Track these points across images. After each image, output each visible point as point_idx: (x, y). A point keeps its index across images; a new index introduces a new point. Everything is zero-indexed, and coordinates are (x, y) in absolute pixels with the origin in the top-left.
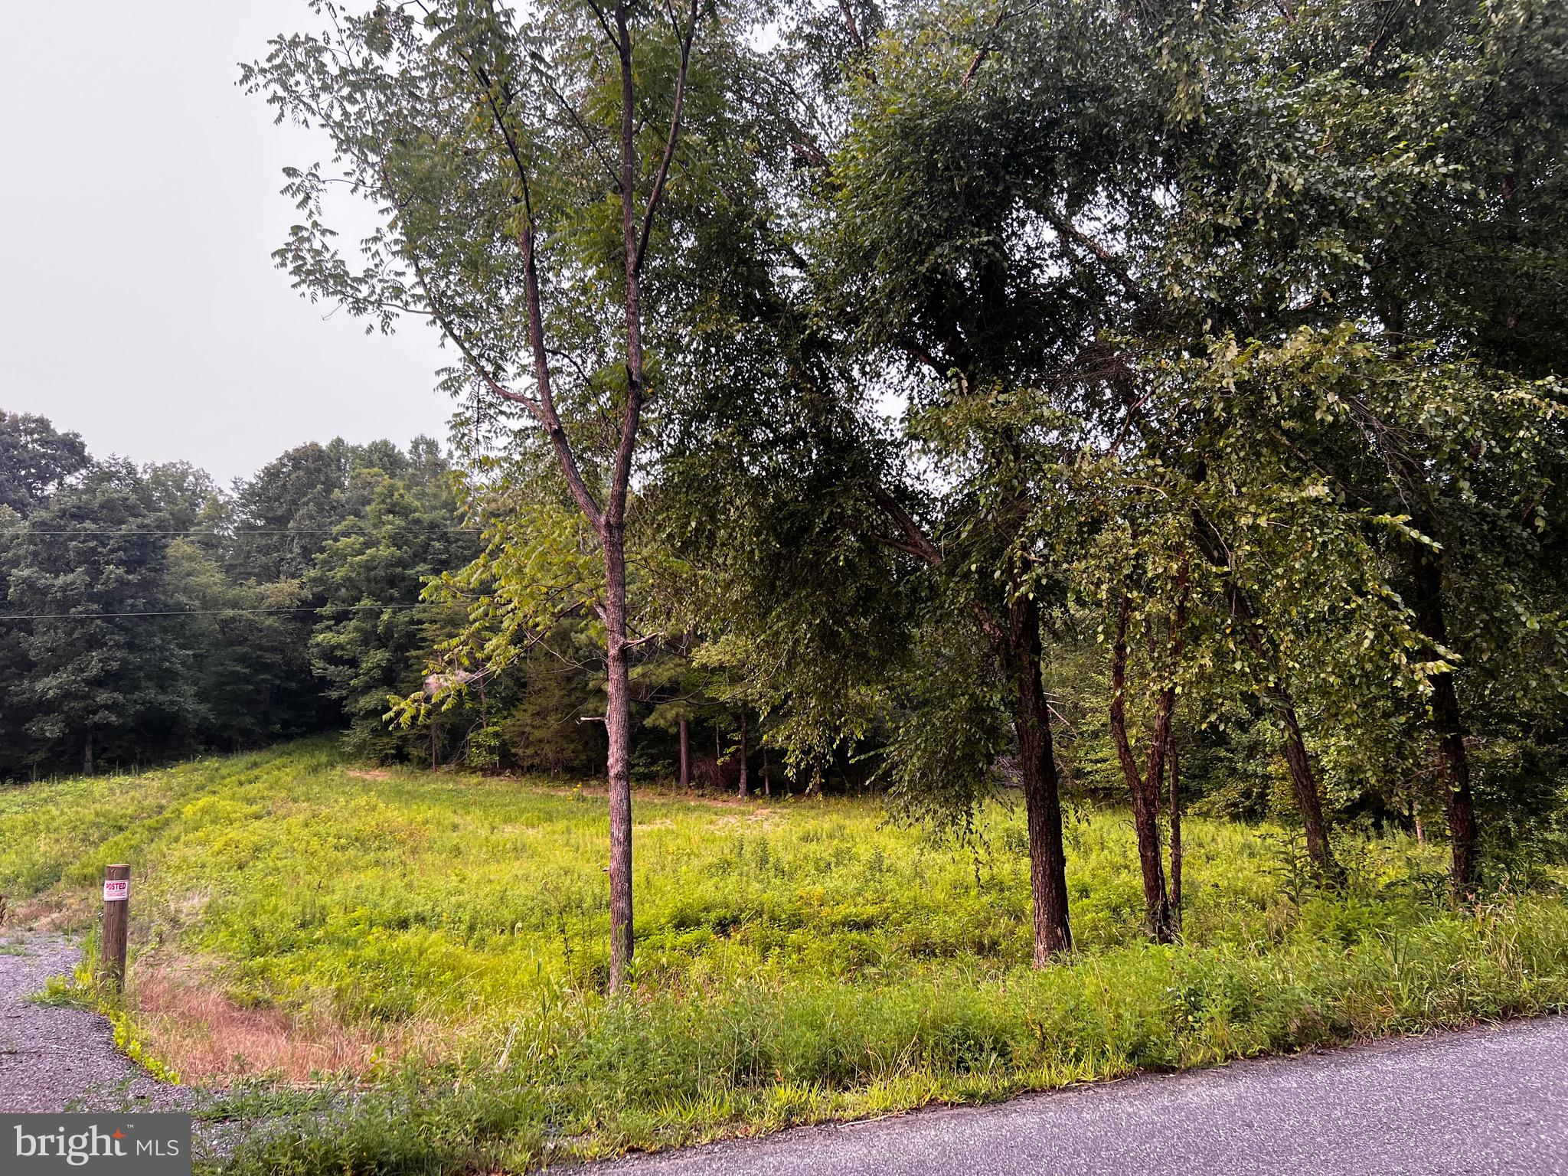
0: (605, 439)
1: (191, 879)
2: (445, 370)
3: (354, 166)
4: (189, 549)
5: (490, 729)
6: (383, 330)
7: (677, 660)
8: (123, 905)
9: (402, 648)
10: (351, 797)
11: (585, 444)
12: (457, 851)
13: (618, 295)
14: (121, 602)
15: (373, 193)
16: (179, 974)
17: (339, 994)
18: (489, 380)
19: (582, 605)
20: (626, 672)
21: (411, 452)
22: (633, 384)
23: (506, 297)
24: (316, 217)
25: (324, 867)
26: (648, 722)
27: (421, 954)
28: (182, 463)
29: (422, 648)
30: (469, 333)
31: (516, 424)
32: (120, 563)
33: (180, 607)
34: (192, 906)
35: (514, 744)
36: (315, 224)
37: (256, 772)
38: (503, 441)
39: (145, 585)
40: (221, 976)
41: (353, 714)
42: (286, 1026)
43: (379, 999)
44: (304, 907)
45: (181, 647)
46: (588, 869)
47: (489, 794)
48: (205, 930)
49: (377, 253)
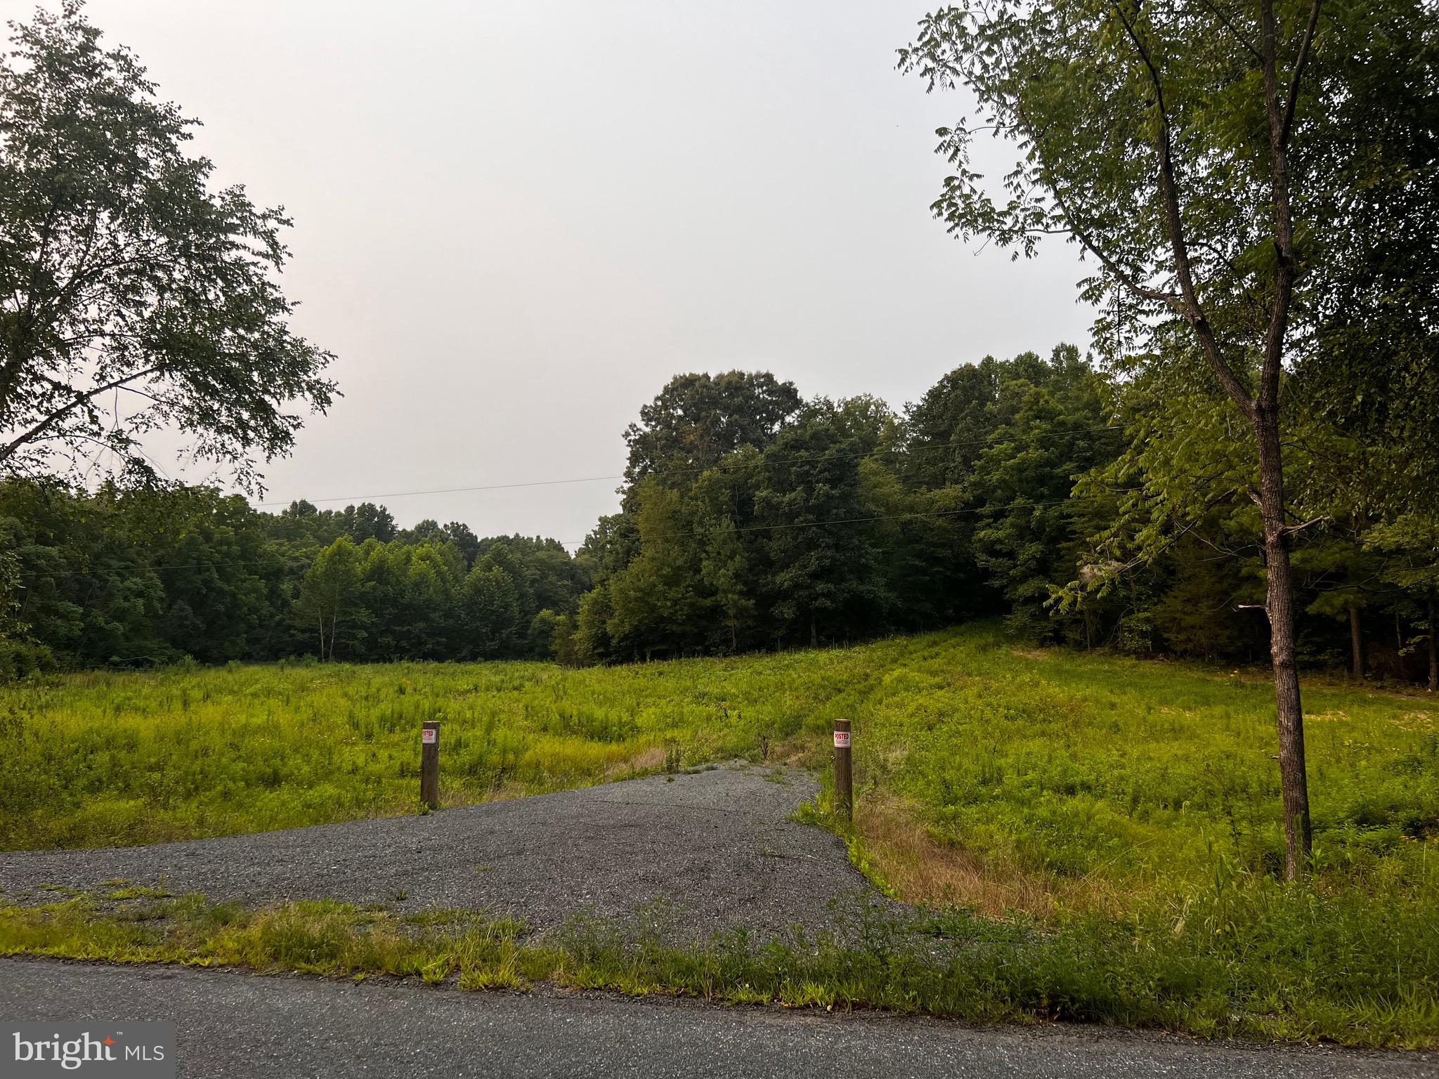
0: (1251, 321)
1: (893, 735)
2: (1086, 281)
3: (994, 112)
4: (874, 466)
5: (1142, 615)
6: (1027, 254)
7: (1344, 544)
8: (847, 751)
9: (1053, 540)
10: (1016, 674)
11: (1229, 330)
12: (1115, 728)
13: (1260, 171)
14: (829, 511)
15: (1012, 131)
16: (891, 811)
17: (1019, 845)
18: (1129, 283)
19: (1235, 492)
20: (1287, 559)
21: (1053, 360)
22: (1282, 261)
23: (1140, 198)
24: (964, 166)
25: (997, 734)
26: (1311, 609)
27: (1089, 819)
28: (866, 396)
29: (1072, 540)
30: (1107, 242)
31: (1155, 321)
32: (827, 481)
33: (870, 515)
34: (896, 756)
35: (1167, 630)
36: (964, 172)
37: (936, 649)
38: (1143, 339)
39: (845, 497)
40: (921, 817)
41: (1014, 601)
42: (978, 867)
43: (1053, 854)
44: (984, 766)
45: (874, 546)
46: (1250, 754)
47: (1143, 676)
48: (907, 778)
49: (1019, 185)
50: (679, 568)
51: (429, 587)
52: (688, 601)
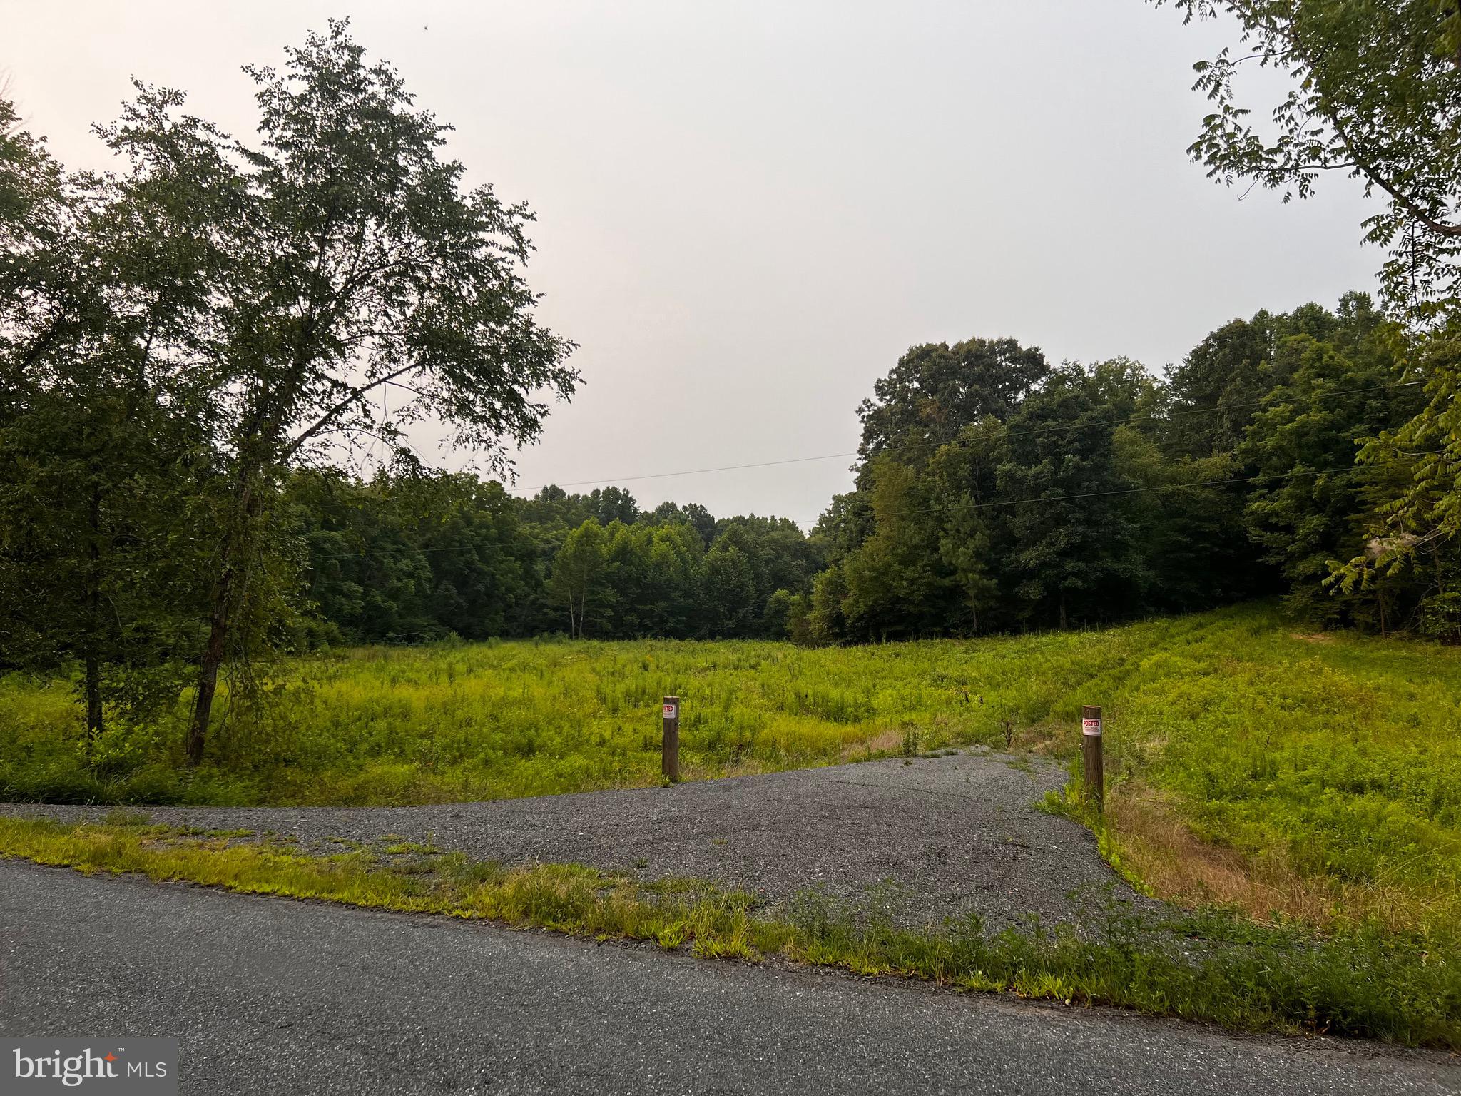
1: (1151, 723)
2: (1372, 219)
3: (1263, 38)
4: (1131, 434)
5: (1448, 595)
6: (1302, 195)
8: (1098, 739)
9: (1340, 512)
10: (1294, 659)
12: (1415, 721)
14: (1079, 484)
15: (1284, 58)
16: (1147, 804)
17: (1295, 846)
18: (1425, 219)
21: (1339, 311)
24: (1227, 102)
25: (1271, 725)
27: (1379, 821)
28: (1121, 359)
29: (1362, 511)
30: (1399, 174)
32: (1077, 452)
33: (1126, 487)
34: (1154, 746)
36: (1227, 109)
37: (1202, 632)
39: (1098, 469)
40: (1181, 811)
41: (1292, 580)
42: (1245, 867)
43: (1336, 857)
44: (1255, 760)
45: (1130, 520)
47: (1450, 663)
48: (1167, 770)
49: (1291, 117)
50: (916, 547)
51: (669, 567)
52: (926, 580)
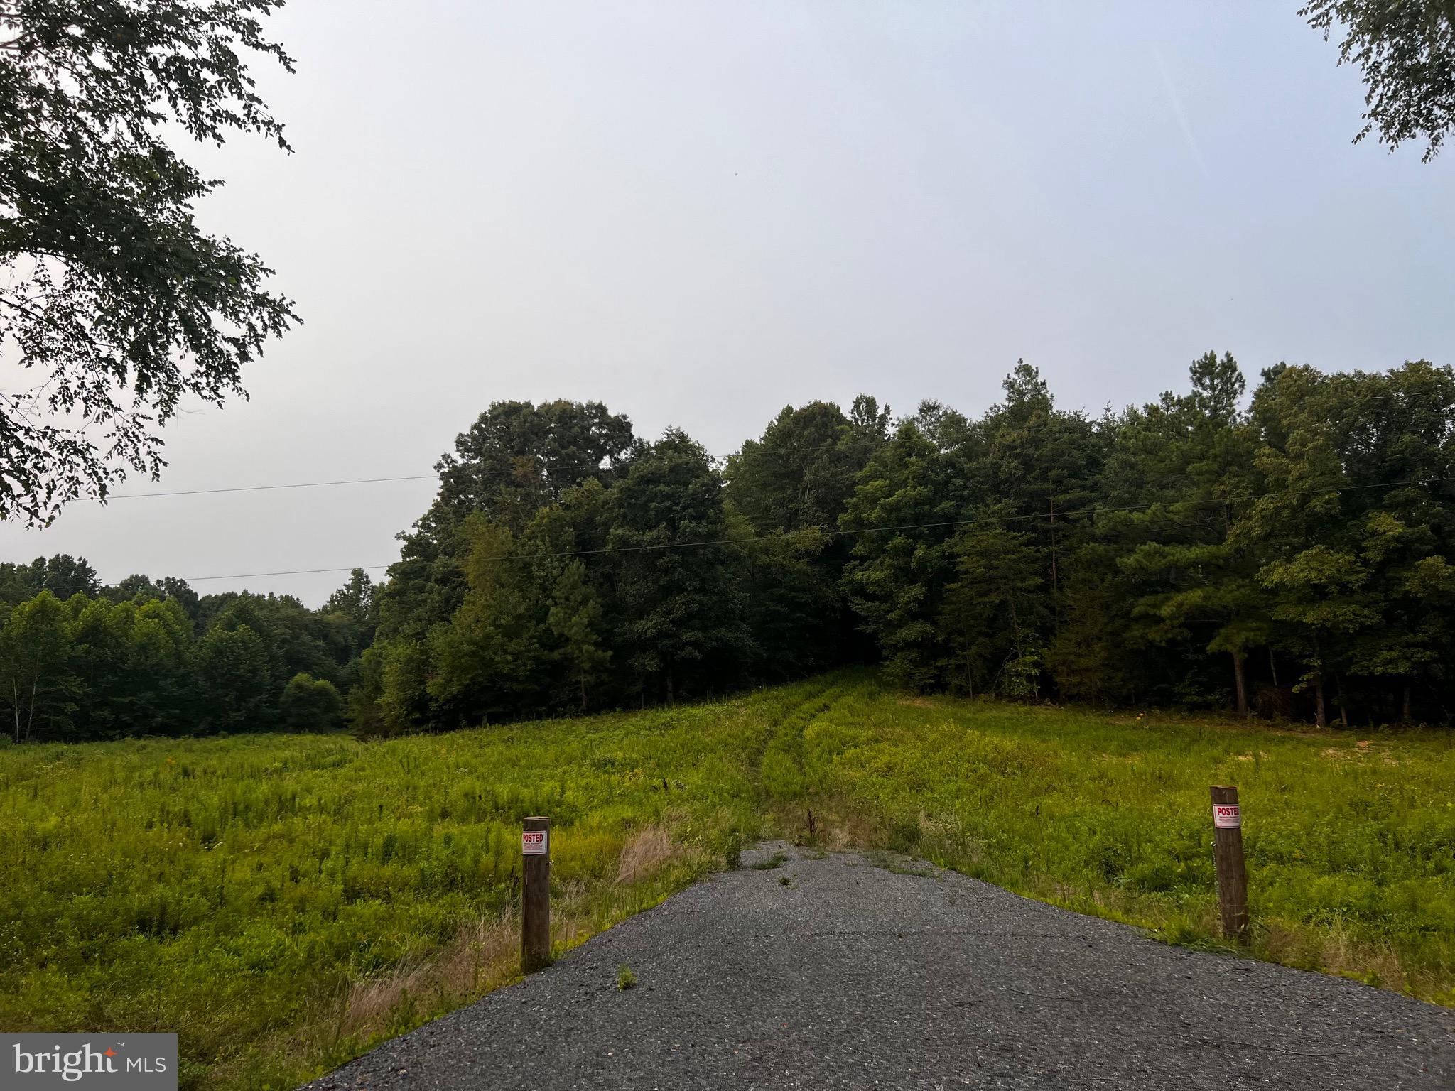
5: (1028, 659)
9: (937, 582)
14: (695, 551)
29: (960, 580)
35: (1058, 673)
39: (711, 536)
41: (890, 647)
45: (739, 590)
50: (520, 617)
51: (158, 649)
52: (532, 654)
